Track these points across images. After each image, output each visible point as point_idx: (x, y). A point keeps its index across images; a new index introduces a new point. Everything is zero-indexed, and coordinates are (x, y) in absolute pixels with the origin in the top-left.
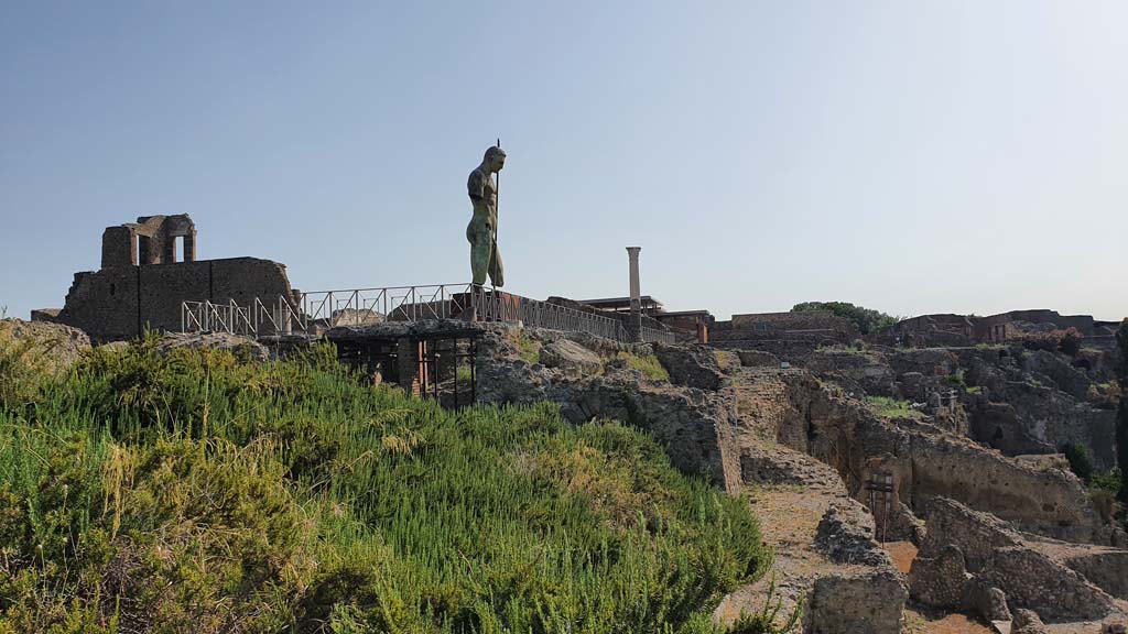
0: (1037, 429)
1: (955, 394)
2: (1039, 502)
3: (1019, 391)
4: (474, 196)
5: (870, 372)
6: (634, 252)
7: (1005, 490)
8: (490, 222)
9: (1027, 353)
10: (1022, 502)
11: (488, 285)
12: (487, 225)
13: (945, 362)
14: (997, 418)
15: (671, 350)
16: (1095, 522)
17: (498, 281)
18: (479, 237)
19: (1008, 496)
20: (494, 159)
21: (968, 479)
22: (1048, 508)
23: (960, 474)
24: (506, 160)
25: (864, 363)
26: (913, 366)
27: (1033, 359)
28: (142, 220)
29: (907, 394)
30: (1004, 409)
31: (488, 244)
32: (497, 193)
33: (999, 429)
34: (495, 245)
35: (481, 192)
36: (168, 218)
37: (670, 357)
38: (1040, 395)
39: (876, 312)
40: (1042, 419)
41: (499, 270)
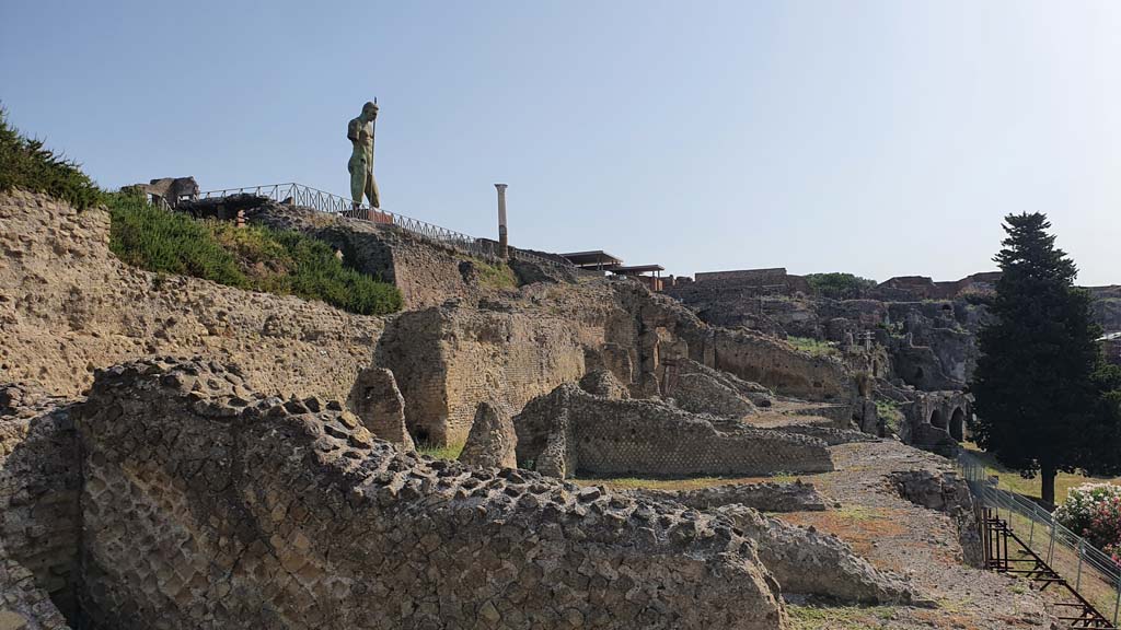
0: (957, 370)
1: (871, 335)
2: (811, 381)
3: (942, 336)
4: (351, 136)
5: (797, 317)
6: (501, 188)
7: (785, 371)
8: (365, 158)
9: (970, 308)
10: (799, 381)
11: (365, 202)
12: (363, 160)
13: (876, 311)
14: (918, 360)
15: (524, 263)
16: (852, 396)
17: (374, 203)
18: (356, 169)
19: (788, 376)
20: (370, 112)
21: (755, 363)
22: (817, 384)
23: (752, 361)
24: (378, 112)
25: (792, 308)
26: (841, 313)
27: (975, 313)
28: (154, 182)
29: (828, 334)
30: (923, 352)
31: (363, 174)
32: (373, 137)
33: (920, 369)
34: (370, 177)
35: (358, 134)
36: (176, 180)
37: (524, 269)
38: (960, 340)
39: (873, 282)
40: (962, 361)
41: (375, 195)
